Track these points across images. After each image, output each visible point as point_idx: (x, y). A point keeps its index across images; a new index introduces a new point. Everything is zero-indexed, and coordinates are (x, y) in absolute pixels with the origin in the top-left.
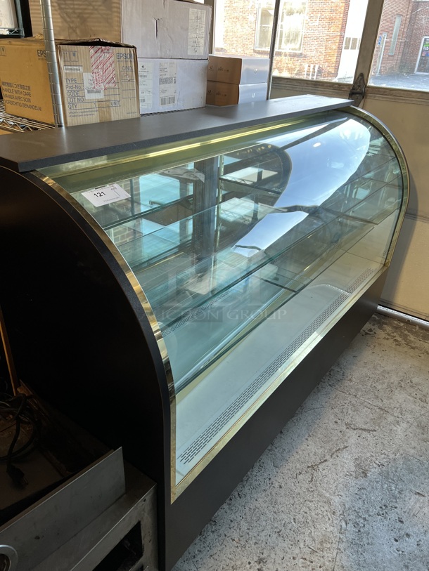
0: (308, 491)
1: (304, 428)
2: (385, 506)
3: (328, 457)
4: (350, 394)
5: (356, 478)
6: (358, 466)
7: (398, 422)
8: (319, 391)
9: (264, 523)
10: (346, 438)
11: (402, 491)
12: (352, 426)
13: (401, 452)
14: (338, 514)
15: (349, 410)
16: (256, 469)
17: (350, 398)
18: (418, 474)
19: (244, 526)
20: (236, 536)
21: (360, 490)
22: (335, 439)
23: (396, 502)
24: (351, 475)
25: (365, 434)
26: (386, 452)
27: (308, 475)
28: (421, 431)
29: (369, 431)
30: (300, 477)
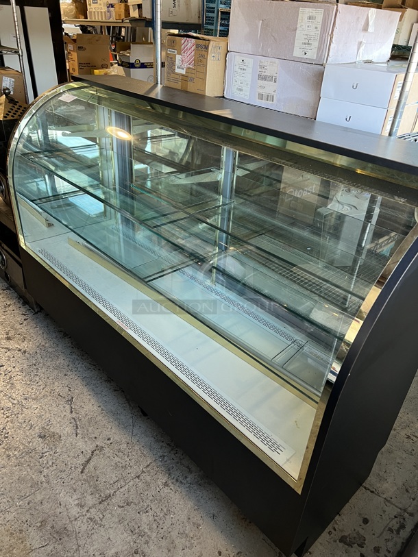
0: (52, 390)
1: (113, 409)
2: (7, 437)
3: (74, 415)
4: (143, 472)
5: (43, 428)
6: (53, 435)
7: (82, 506)
8: (157, 441)
9: (46, 359)
10: (86, 439)
11: (9, 459)
12: (98, 452)
13: (45, 485)
14: (24, 402)
15: (120, 460)
16: (88, 365)
17: (136, 470)
18: (13, 485)
19: (50, 350)
20: (47, 345)
21: (32, 425)
22: (90, 429)
23: (3, 448)
24: (48, 425)
25: (82, 460)
26: (51, 469)
27: (65, 395)
28: (57, 528)
29: (85, 466)
30: (67, 389)
